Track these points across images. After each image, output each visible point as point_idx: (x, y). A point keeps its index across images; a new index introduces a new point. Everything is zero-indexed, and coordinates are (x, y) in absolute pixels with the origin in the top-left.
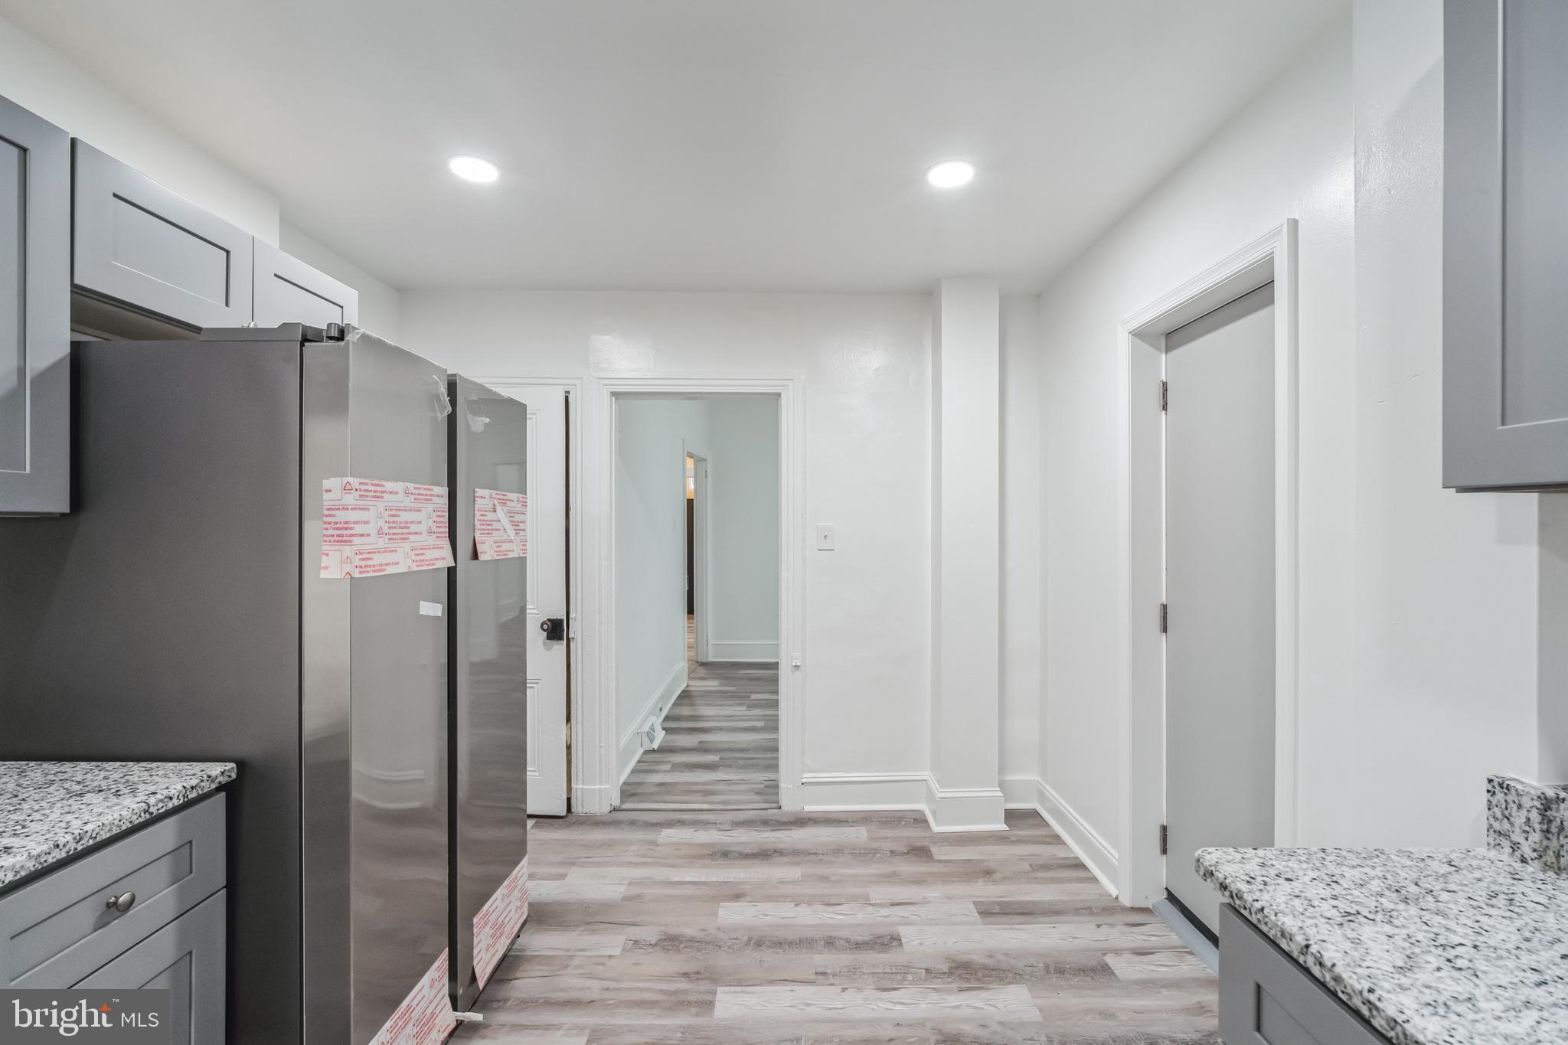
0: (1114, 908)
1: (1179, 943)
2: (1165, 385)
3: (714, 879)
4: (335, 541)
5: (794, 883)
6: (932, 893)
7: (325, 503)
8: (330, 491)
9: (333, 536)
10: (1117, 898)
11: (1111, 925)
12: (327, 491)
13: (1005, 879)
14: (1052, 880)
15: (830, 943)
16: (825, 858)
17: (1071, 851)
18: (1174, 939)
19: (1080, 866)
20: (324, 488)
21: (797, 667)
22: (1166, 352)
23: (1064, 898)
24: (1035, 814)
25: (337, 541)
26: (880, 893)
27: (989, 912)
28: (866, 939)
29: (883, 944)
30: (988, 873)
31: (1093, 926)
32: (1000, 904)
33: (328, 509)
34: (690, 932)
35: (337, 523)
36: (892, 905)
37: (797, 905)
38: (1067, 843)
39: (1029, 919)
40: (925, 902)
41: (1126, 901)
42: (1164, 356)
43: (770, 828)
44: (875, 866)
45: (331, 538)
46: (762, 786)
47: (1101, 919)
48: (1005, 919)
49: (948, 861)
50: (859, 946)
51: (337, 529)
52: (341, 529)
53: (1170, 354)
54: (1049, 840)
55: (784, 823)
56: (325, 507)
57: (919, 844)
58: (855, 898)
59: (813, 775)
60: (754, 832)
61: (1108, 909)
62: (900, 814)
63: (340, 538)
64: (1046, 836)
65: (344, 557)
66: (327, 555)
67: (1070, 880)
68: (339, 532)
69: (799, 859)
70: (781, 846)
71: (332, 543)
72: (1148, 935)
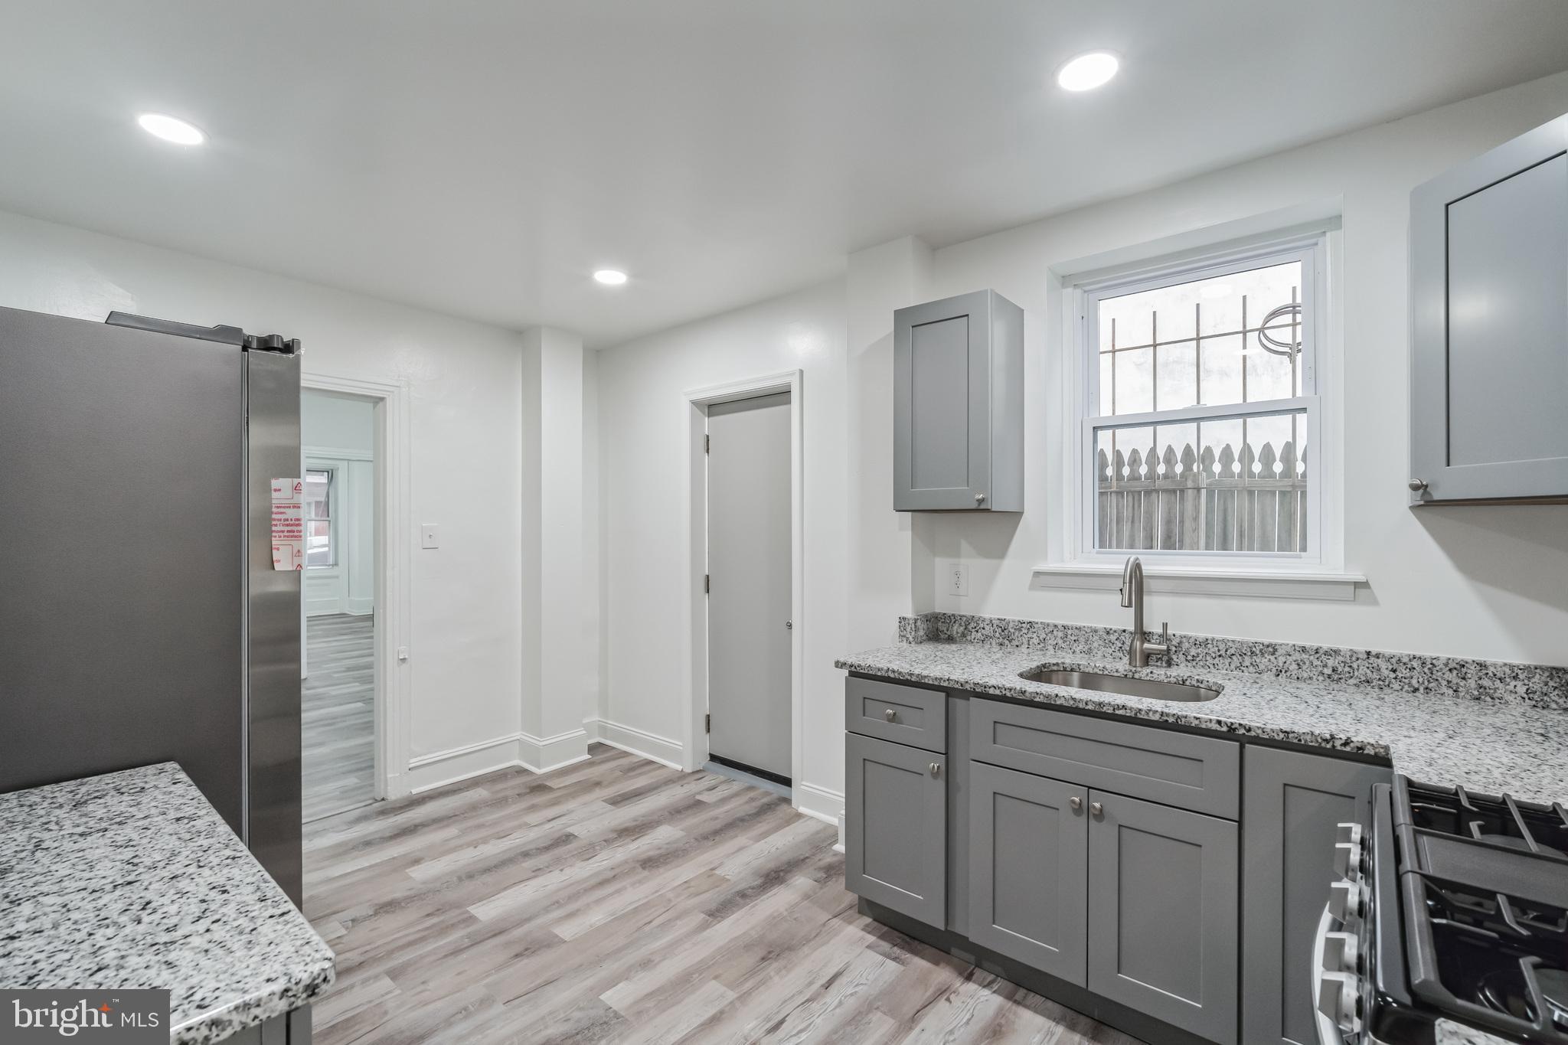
0: (684, 776)
1: (726, 778)
2: (708, 436)
3: (379, 861)
4: (285, 536)
5: (458, 837)
6: (571, 805)
7: (273, 502)
8: (280, 490)
9: (283, 532)
10: (682, 770)
11: (688, 783)
12: (275, 490)
13: (611, 784)
14: (641, 774)
15: (526, 855)
16: (466, 815)
17: (637, 756)
18: (722, 778)
19: (651, 762)
20: (273, 487)
21: (404, 660)
22: (708, 417)
23: (653, 780)
24: (600, 745)
25: (288, 537)
26: (533, 818)
27: (617, 801)
28: (550, 843)
29: (564, 841)
30: (598, 784)
31: (679, 787)
32: (619, 795)
33: (278, 507)
34: (398, 895)
35: (287, 520)
36: (549, 821)
37: (475, 847)
38: (633, 753)
39: (640, 797)
40: (570, 812)
41: (689, 770)
42: (707, 418)
43: (392, 815)
44: (514, 806)
45: (282, 534)
46: (338, 793)
47: (681, 783)
48: (628, 802)
49: (565, 787)
50: (547, 848)
51: (287, 525)
52: (292, 525)
53: (711, 418)
54: (622, 755)
55: (401, 808)
56: (274, 505)
57: (535, 784)
58: (520, 827)
59: (419, 758)
60: (379, 822)
61: (681, 777)
62: (501, 772)
63: (291, 534)
64: (617, 754)
65: (295, 551)
66: (278, 549)
67: (649, 771)
68: (289, 528)
69: (445, 823)
70: (417, 821)
71: (282, 538)
72: (706, 782)
